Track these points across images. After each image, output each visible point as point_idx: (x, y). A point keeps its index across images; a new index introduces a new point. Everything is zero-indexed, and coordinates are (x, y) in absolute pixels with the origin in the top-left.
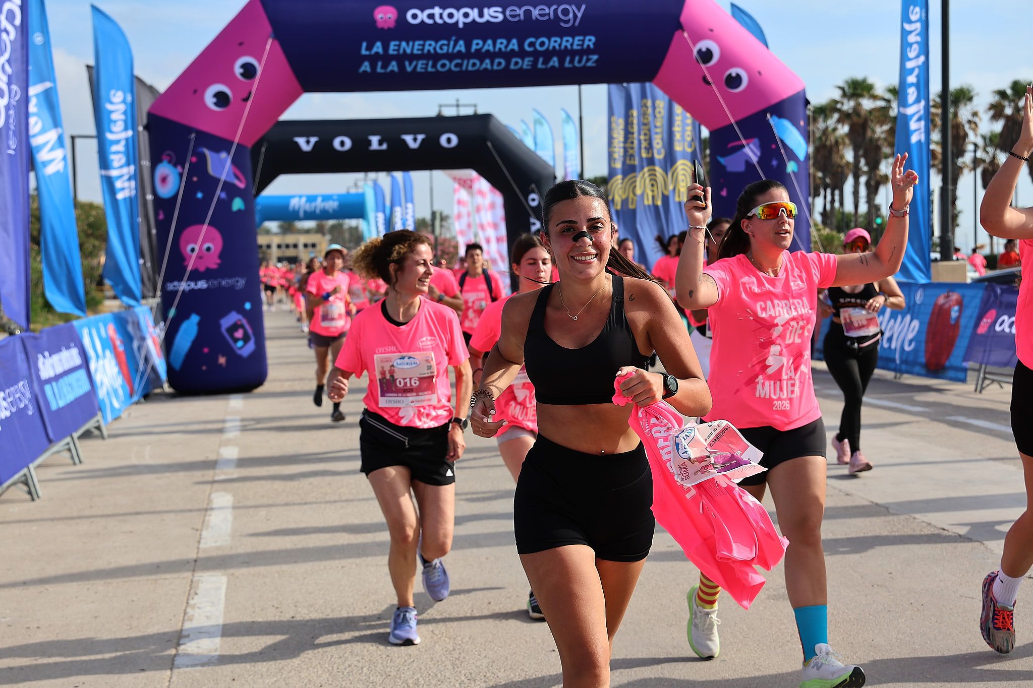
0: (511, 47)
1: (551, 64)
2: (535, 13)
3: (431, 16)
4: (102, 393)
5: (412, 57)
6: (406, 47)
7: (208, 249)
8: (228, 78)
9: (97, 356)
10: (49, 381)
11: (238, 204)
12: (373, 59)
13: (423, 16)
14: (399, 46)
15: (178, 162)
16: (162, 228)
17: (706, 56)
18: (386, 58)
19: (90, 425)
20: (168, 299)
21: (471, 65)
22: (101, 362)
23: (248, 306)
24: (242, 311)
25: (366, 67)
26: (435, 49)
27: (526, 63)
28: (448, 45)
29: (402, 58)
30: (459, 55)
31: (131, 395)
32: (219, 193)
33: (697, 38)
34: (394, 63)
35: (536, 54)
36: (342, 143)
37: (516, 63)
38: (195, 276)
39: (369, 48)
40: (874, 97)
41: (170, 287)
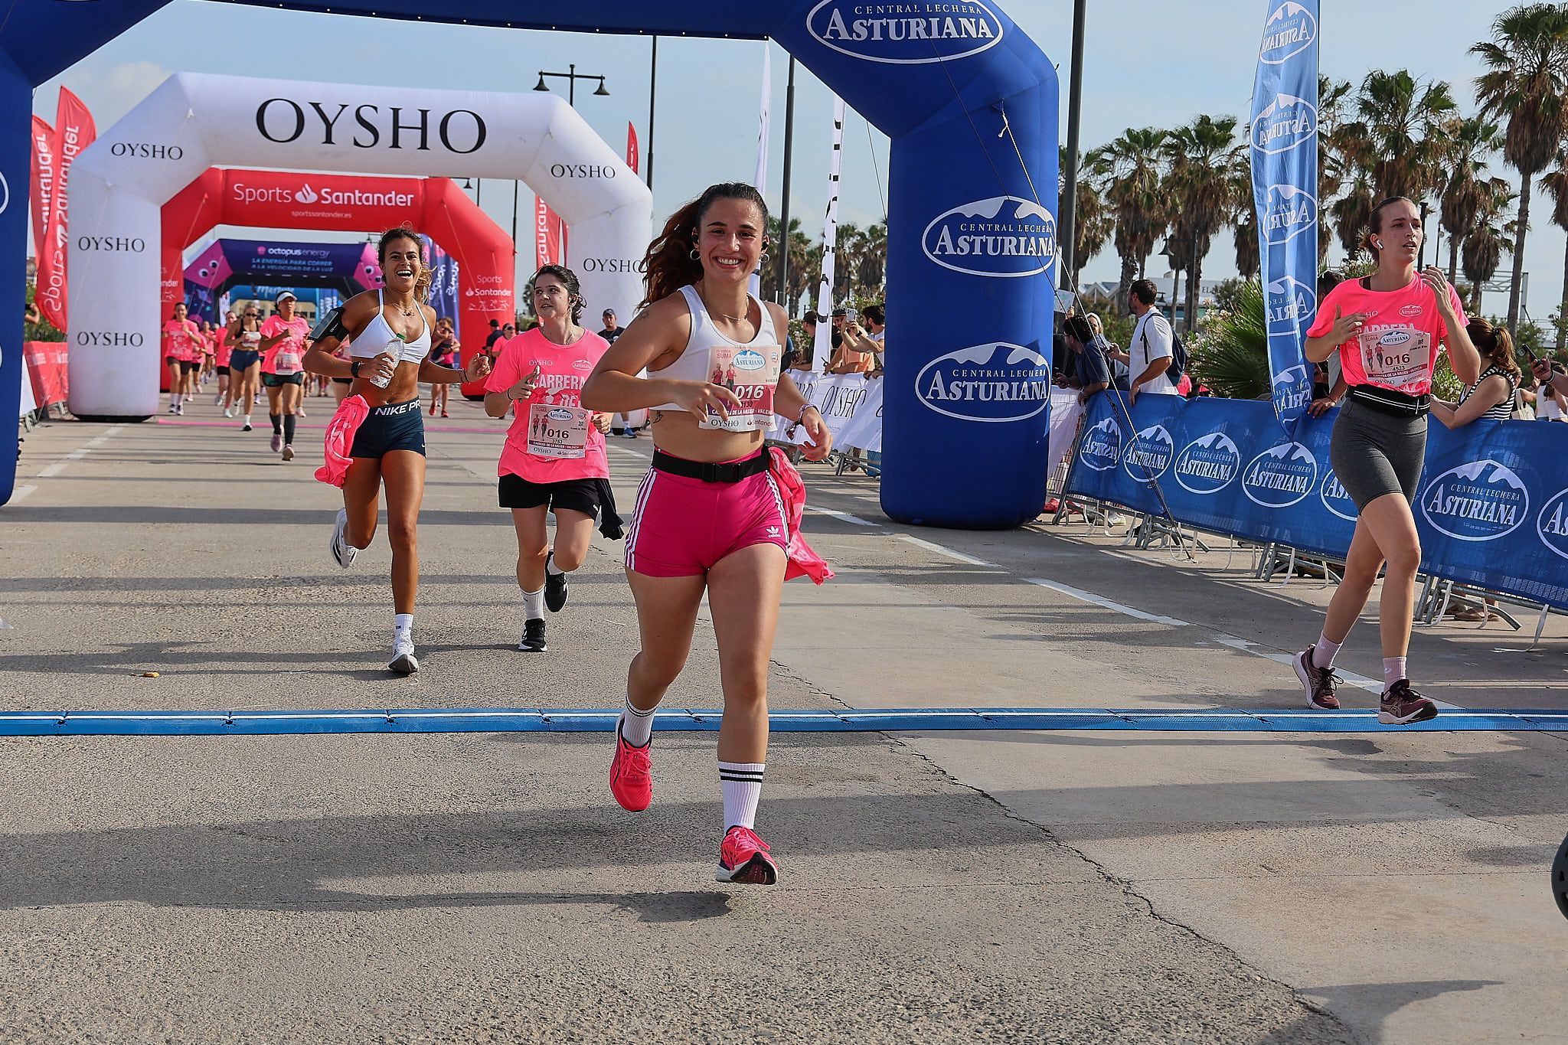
0: (303, 263)
2: (312, 253)
3: (277, 251)
5: (270, 264)
8: (207, 267)
11: (208, 308)
12: (257, 264)
13: (274, 251)
15: (189, 293)
17: (369, 271)
18: (261, 264)
21: (290, 268)
25: (254, 266)
26: (278, 262)
27: (309, 269)
29: (266, 264)
30: (286, 265)
32: (203, 305)
33: (367, 265)
34: (264, 266)
37: (305, 269)
39: (255, 261)
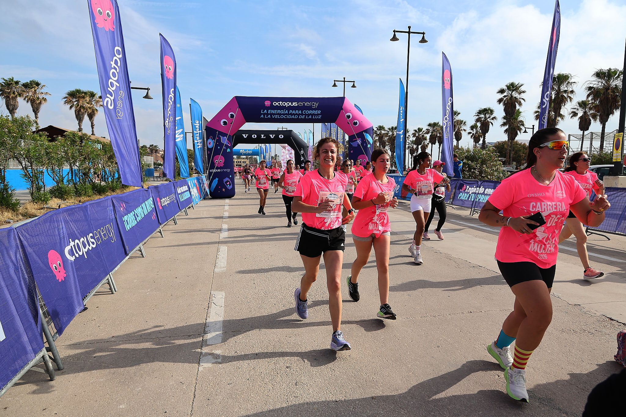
0: (299, 112)
1: (309, 117)
2: (306, 104)
3: (279, 104)
4: (193, 197)
5: (274, 114)
6: (273, 112)
7: (221, 161)
8: (227, 118)
9: (192, 188)
10: (180, 194)
11: (228, 150)
12: (264, 114)
13: (277, 104)
14: (271, 111)
15: (214, 139)
16: (209, 156)
17: (349, 117)
18: (268, 114)
19: (190, 205)
20: (210, 174)
21: (289, 117)
22: (193, 189)
23: (230, 176)
24: (229, 178)
25: (262, 116)
26: (280, 112)
27: (303, 117)
28: (283, 111)
29: (271, 114)
30: (286, 114)
31: (200, 198)
32: (224, 147)
33: (347, 112)
34: (269, 115)
35: (306, 115)
36: (254, 136)
37: (301, 117)
38: (217, 168)
39: (263, 111)
40: (385, 130)
41: (211, 171)
